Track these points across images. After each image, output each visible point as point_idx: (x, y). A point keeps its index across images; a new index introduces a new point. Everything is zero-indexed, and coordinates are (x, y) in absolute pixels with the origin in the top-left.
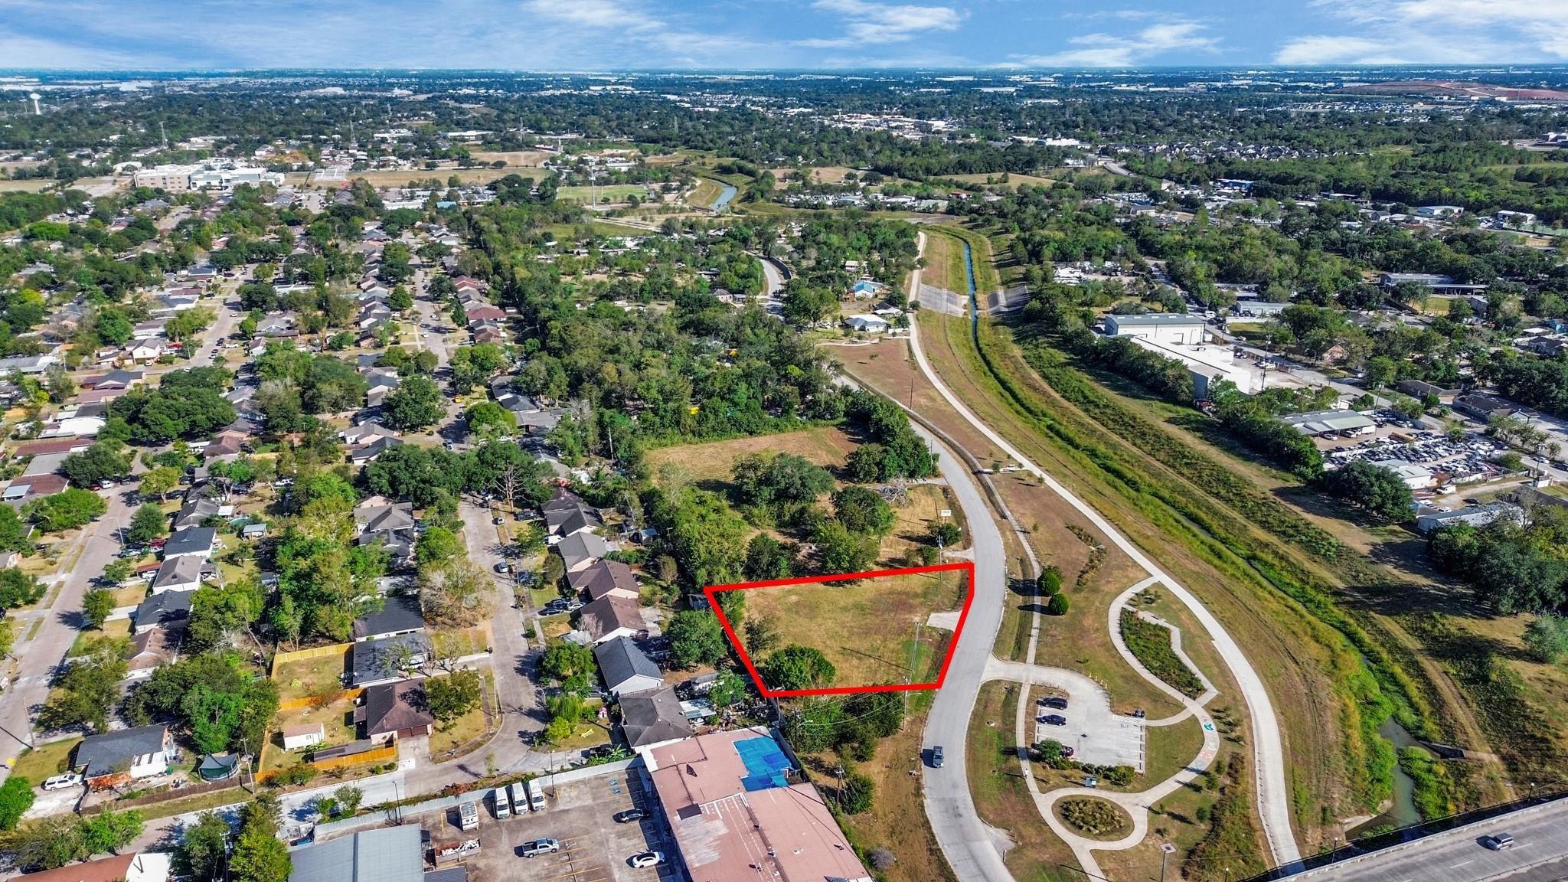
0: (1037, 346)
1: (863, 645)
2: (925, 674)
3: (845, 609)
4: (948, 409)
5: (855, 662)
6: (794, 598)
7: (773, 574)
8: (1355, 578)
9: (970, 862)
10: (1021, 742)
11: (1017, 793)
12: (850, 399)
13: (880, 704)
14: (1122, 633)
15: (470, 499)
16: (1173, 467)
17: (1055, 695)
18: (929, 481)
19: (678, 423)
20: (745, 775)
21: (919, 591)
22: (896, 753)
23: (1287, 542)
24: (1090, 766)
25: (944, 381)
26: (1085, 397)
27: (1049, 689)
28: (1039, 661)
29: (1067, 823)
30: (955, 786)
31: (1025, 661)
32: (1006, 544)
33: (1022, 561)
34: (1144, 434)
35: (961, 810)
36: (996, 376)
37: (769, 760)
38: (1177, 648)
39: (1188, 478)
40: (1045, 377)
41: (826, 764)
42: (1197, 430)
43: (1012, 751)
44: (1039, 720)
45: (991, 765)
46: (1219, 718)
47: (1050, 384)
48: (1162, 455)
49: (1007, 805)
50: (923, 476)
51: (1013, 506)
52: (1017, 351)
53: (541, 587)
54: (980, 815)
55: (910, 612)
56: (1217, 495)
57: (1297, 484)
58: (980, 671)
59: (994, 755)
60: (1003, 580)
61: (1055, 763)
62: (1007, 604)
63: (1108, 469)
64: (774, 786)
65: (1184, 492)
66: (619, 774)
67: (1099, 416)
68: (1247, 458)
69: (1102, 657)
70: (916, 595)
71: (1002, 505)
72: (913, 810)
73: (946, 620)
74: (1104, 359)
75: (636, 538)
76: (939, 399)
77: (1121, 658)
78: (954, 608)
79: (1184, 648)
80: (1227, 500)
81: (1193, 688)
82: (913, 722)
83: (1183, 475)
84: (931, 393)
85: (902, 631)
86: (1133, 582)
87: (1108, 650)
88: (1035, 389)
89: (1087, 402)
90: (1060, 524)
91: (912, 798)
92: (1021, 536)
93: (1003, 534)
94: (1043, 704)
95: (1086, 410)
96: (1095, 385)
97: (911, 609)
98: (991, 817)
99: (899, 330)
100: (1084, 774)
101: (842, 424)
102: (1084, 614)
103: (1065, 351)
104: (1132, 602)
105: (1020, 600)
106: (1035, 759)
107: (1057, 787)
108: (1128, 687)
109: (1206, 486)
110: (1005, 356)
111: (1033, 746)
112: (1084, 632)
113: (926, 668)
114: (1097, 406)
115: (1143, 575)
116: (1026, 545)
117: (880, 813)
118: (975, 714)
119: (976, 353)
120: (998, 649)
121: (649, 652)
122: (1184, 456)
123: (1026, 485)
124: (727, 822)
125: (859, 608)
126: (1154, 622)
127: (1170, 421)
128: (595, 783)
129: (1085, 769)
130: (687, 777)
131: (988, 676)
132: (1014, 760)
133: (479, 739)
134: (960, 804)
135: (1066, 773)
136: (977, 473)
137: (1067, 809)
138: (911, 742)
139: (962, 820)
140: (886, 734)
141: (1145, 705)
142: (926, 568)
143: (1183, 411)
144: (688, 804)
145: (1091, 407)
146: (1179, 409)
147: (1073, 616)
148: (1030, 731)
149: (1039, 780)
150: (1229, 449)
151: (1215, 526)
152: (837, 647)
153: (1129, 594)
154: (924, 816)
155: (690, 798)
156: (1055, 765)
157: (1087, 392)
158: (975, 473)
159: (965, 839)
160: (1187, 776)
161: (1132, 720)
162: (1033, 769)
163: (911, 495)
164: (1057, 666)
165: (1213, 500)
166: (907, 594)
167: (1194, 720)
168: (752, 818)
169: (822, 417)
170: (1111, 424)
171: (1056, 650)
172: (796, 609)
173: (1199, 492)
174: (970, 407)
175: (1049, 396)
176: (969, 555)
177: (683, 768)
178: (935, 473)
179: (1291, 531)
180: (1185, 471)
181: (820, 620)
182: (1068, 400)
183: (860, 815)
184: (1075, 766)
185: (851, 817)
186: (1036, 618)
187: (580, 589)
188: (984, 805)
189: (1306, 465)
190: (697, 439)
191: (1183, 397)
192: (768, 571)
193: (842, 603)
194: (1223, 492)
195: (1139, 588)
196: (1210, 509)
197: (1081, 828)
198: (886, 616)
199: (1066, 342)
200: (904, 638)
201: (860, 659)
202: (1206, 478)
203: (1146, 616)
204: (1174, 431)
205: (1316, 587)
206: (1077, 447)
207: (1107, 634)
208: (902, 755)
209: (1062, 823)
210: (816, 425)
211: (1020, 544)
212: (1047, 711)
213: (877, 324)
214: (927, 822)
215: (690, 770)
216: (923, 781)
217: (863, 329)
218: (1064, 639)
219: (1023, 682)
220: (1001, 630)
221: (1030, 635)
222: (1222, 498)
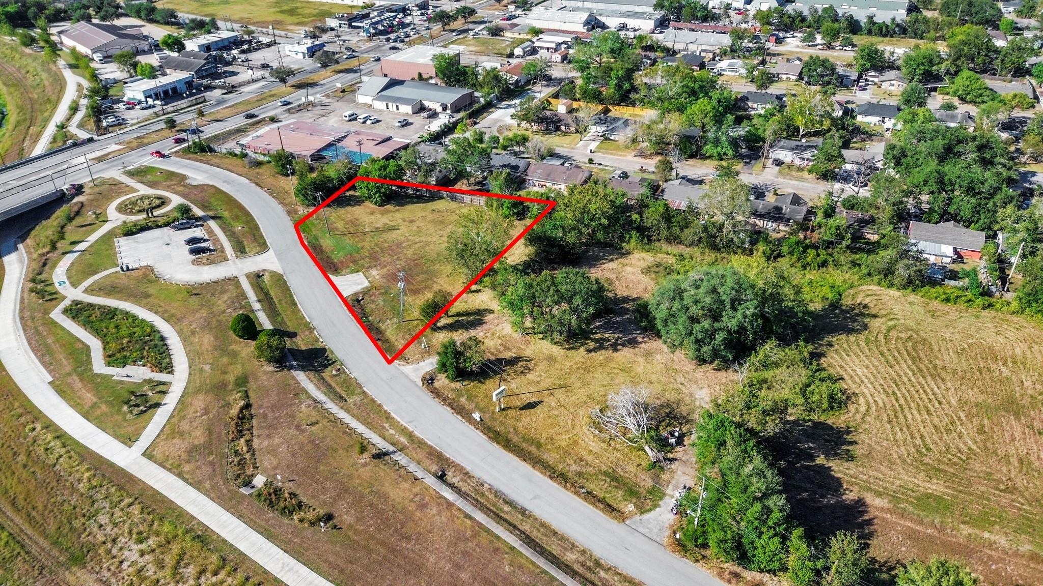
10: (212, 224)
14: (163, 339)
27: (212, 262)
28: (234, 280)
29: (159, 197)
31: (248, 276)
38: (95, 344)
43: (213, 218)
44: (207, 239)
49: (200, 195)
58: (279, 255)
59: (227, 214)
60: (339, 356)
62: (311, 329)
69: (176, 308)
73: (349, 284)
77: (156, 315)
79: (88, 348)
87: (173, 317)
92: (380, 444)
98: (206, 187)
102: (215, 348)
104: (162, 389)
105: (302, 343)
111: (202, 225)
112: (206, 327)
126: (130, 369)
131: (270, 255)
132: (211, 214)
134: (228, 186)
137: (162, 202)
138: (285, 201)
139: (221, 181)
148: (210, 232)
152: (405, 228)
153: (171, 400)
154: (244, 177)
159: (214, 176)
164: (215, 282)
167: (75, 285)
171: (225, 298)
176: (412, 372)
186: (265, 322)
188: (213, 190)
195: (160, 417)
200: (364, 253)
201: (377, 227)
203: (138, 373)
207: (180, 333)
216: (258, 187)
218: (224, 312)
219: (237, 260)
220: (291, 296)
221: (259, 301)
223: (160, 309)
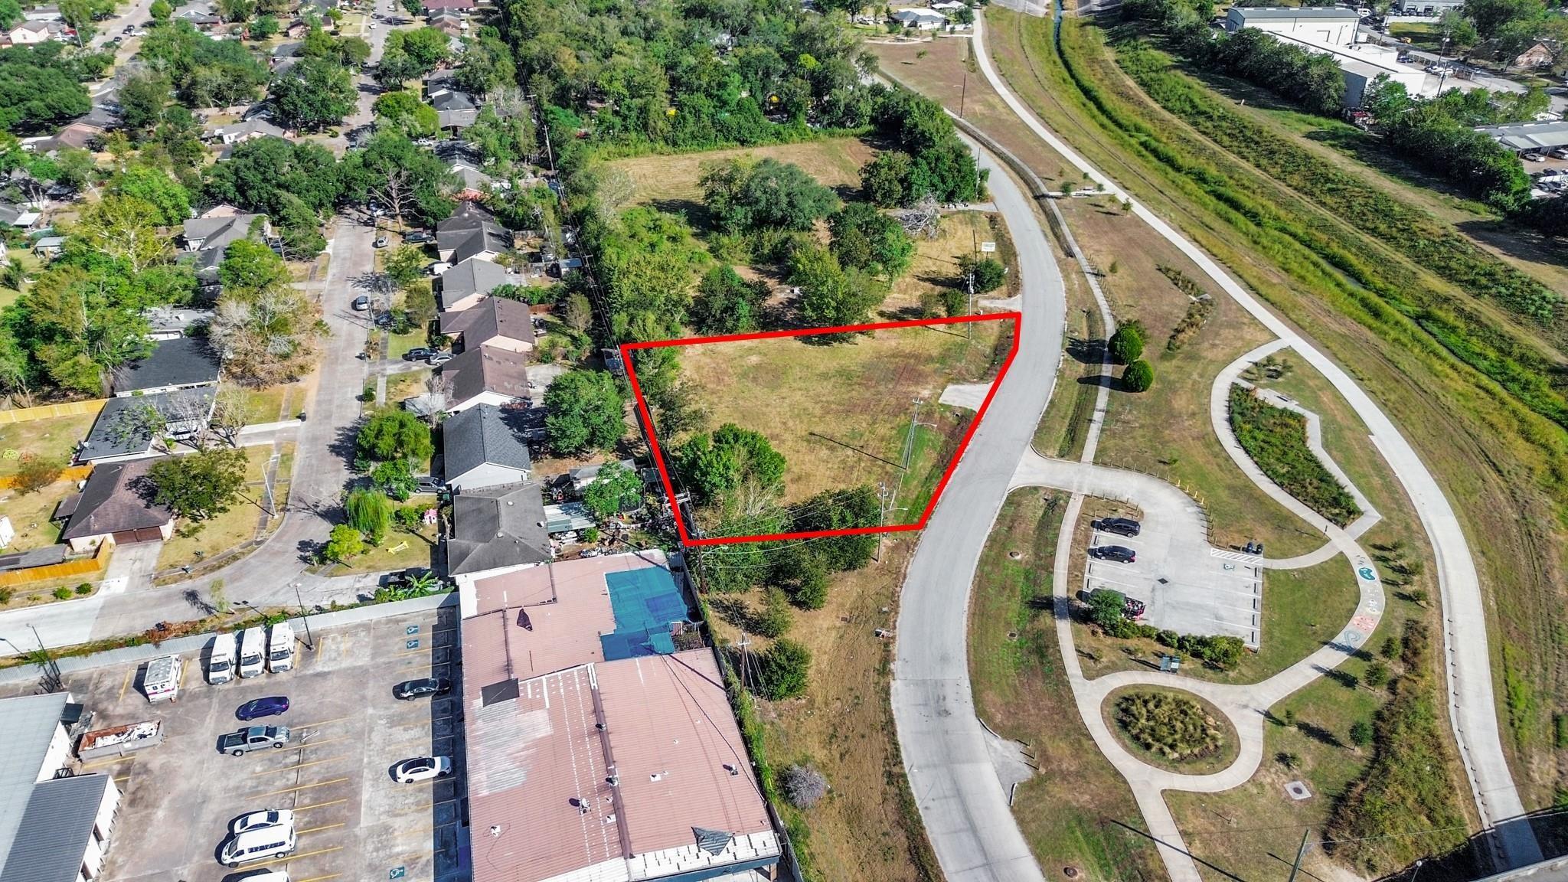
0: (1136, 48)
1: (839, 428)
2: (925, 473)
3: (825, 376)
4: (1012, 118)
5: (824, 453)
6: (754, 359)
7: (729, 324)
9: (953, 804)
10: (1060, 589)
11: (1046, 676)
12: (880, 100)
13: (843, 520)
14: (1231, 421)
15: (355, 214)
16: (1312, 194)
17: (1121, 514)
18: (971, 207)
19: (645, 126)
20: (609, 628)
21: (935, 353)
22: (861, 596)
23: (1477, 296)
24: (1170, 635)
25: (1010, 85)
26: (1194, 106)
27: (1113, 503)
28: (1100, 460)
29: (1125, 736)
30: (944, 659)
31: (1079, 459)
32: (1069, 291)
33: (1089, 314)
34: (1272, 152)
35: (950, 704)
36: (1079, 84)
37: (653, 605)
38: (1315, 445)
39: (1332, 209)
40: (1143, 84)
41: (749, 612)
42: (1348, 146)
43: (1047, 604)
44: (1094, 553)
45: (1008, 624)
46: (1385, 560)
47: (1149, 94)
48: (1296, 179)
49: (1028, 698)
50: (965, 200)
51: (1084, 240)
52: (1109, 55)
53: (405, 331)
54: (980, 713)
55: (917, 383)
56: (1374, 232)
57: (1491, 217)
58: (1008, 472)
59: (1013, 608)
60: (1060, 340)
61: (1113, 627)
62: (1061, 374)
63: (1219, 197)
64: (651, 651)
65: (1325, 227)
66: (426, 616)
67: (1211, 130)
68: (1419, 183)
69: (1198, 454)
70: (930, 359)
71: (1070, 239)
72: (871, 699)
73: (967, 396)
74: (1223, 61)
75: (554, 271)
76: (1000, 107)
77: (1228, 458)
78: (982, 379)
79: (1326, 445)
80: (1388, 238)
81: (1341, 509)
82: (895, 549)
83: (1323, 204)
84: (990, 99)
85: (902, 409)
86: (1249, 347)
87: (1208, 446)
88: (1129, 98)
89: (1196, 114)
90: (1149, 265)
91: (873, 677)
92: (1092, 281)
93: (1067, 277)
94: (1101, 527)
95: (1195, 124)
96: (1208, 92)
97: (918, 378)
98: (999, 718)
99: (959, 27)
100: (1158, 647)
101: (869, 133)
102: (1175, 391)
103: (1171, 52)
104: (1247, 375)
105: (1081, 368)
106: (1082, 617)
107: (1113, 668)
108: (1236, 504)
109: (1359, 220)
110: (1093, 60)
111: (1080, 595)
112: (1173, 416)
113: (929, 465)
114: (1210, 118)
115: (1264, 336)
116: (1098, 292)
117: (819, 700)
118: (992, 540)
119: (1056, 57)
120: (1040, 440)
121: (521, 430)
122: (1328, 180)
123: (1107, 214)
124: (555, 717)
125: (845, 376)
126: (1280, 405)
127: (1310, 136)
128: (384, 629)
129: (1160, 639)
130: (514, 629)
131: (1017, 481)
132: (1046, 619)
133: (237, 549)
134: (950, 692)
135: (1131, 643)
136: (1039, 197)
137: (1126, 711)
138: (887, 580)
139: (948, 720)
140: (851, 566)
141: (1263, 534)
142: (950, 320)
143: (1327, 124)
144: (503, 678)
145: (1201, 119)
146: (1322, 120)
147: (1159, 392)
148: (1076, 570)
149: (1087, 656)
150: (1392, 171)
151: (1367, 271)
152: (802, 430)
153: (1243, 363)
154: (888, 711)
155: (508, 667)
156: (1112, 630)
157: (1197, 101)
158: (1036, 198)
159: (949, 758)
160: (1331, 658)
161: (1242, 558)
162: (1076, 635)
163: (945, 224)
164: (1128, 468)
165: (1366, 238)
166: (917, 357)
167: (1342, 561)
168: (597, 711)
169: (842, 125)
170: (1226, 140)
171: (1128, 443)
172: (754, 375)
173: (1346, 228)
174: (1041, 116)
175: (1146, 106)
176: (1014, 304)
177: (513, 616)
178: (981, 195)
179: (1484, 281)
180: (1328, 199)
181: (785, 391)
182: (1172, 111)
183: (786, 702)
184: (1145, 633)
185: (770, 705)
186: (1103, 394)
187: (454, 336)
188: (991, 696)
189: (1506, 190)
190: (669, 149)
191: (1330, 105)
192: (721, 320)
193: (822, 368)
194: (1383, 227)
195: (1259, 355)
196: (1362, 249)
197: (1148, 747)
198: (882, 388)
199: (1174, 41)
200: (902, 419)
201: (832, 449)
202: (1357, 209)
203: (1269, 396)
204: (1316, 148)
205: (1523, 360)
206: (1178, 169)
207: (1208, 420)
208: (870, 602)
209: (1118, 737)
210: (832, 135)
211: (1088, 291)
212: (1107, 539)
213: (932, 19)
214: (891, 722)
215: (524, 621)
216: (896, 649)
217: (914, 24)
218: (1142, 426)
219: (1073, 491)
220: (1047, 412)
221: (1090, 421)
222: (1381, 235)
223: (1221, 461)
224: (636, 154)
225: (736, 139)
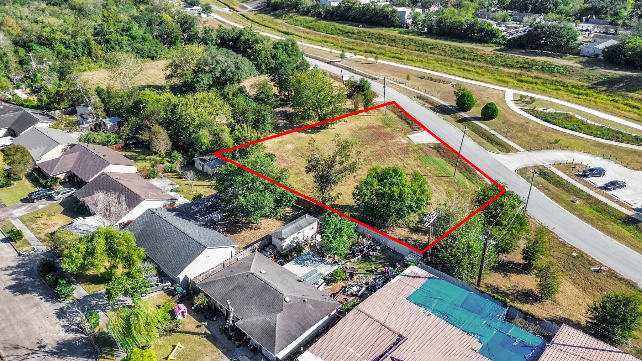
0: (291, 17)
8: (588, 78)
16: (425, 51)
20: (474, 342)
21: (379, 124)
23: (529, 71)
26: (342, 31)
31: (518, 151)
33: (422, 98)
34: (393, 40)
39: (439, 54)
40: (307, 27)
42: (419, 35)
47: (315, 30)
48: (413, 47)
52: (281, 21)
53: (8, 185)
55: (392, 138)
56: (464, 58)
57: (500, 47)
59: (622, 229)
60: (424, 108)
62: (448, 121)
67: (357, 37)
68: (460, 42)
70: (381, 127)
73: (424, 138)
78: (418, 129)
80: (473, 60)
83: (434, 53)
85: (405, 151)
88: (308, 33)
89: (345, 33)
90: (413, 77)
95: (348, 37)
97: (388, 136)
103: (310, 16)
110: (275, 24)
114: (353, 34)
116: (411, 89)
122: (427, 46)
123: (366, 64)
127: (399, 33)
136: (330, 63)
143: (402, 30)
145: (349, 35)
146: (397, 29)
153: (510, 101)
157: (341, 29)
166: (374, 127)
170: (368, 40)
175: (320, 35)
179: (526, 65)
180: (434, 51)
182: (332, 34)
186: (481, 125)
189: (497, 37)
194: (466, 56)
196: (467, 65)
198: (379, 144)
200: (413, 155)
202: (450, 53)
204: (408, 36)
205: (573, 86)
207: (537, 123)
211: (406, 89)
219: (542, 164)
221: (493, 135)
222: (468, 59)
224: (90, 69)
225: (149, 57)
